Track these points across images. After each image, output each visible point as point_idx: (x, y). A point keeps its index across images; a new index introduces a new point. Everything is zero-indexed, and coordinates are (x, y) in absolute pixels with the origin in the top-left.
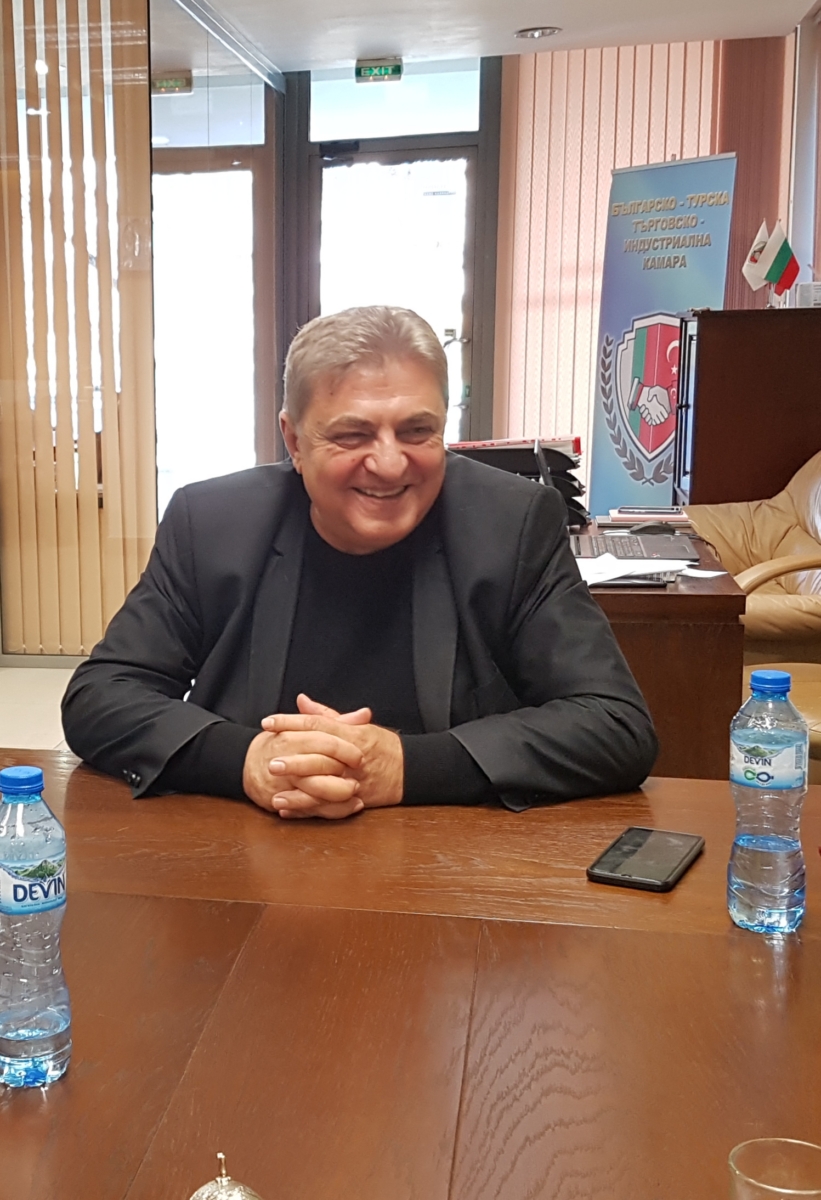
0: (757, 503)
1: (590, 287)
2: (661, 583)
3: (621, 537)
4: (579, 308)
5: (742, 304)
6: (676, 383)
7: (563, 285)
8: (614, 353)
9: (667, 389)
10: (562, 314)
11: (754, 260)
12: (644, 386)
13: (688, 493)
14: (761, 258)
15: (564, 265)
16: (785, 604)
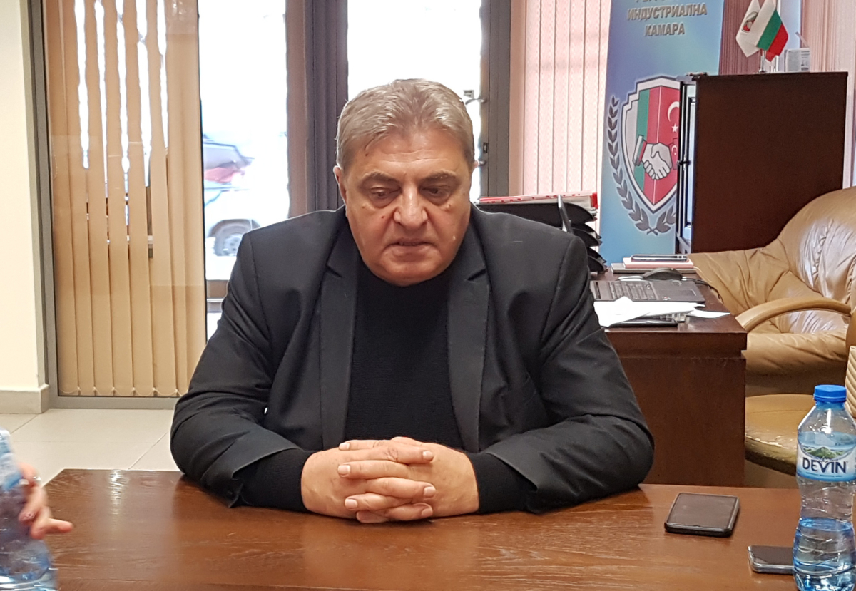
0: (752, 251)
1: (597, 52)
2: (672, 322)
3: (635, 283)
4: (586, 71)
5: (735, 70)
6: (677, 141)
7: (572, 50)
8: (619, 112)
9: (668, 146)
10: (572, 76)
11: (747, 29)
12: (647, 143)
13: (690, 242)
14: (752, 27)
15: (573, 31)
16: (780, 342)
